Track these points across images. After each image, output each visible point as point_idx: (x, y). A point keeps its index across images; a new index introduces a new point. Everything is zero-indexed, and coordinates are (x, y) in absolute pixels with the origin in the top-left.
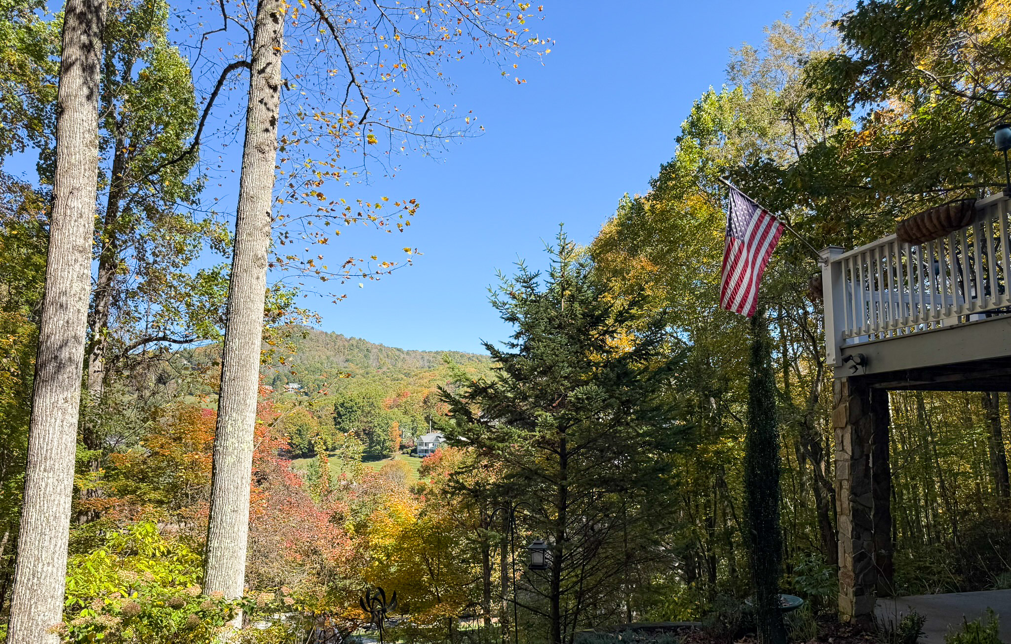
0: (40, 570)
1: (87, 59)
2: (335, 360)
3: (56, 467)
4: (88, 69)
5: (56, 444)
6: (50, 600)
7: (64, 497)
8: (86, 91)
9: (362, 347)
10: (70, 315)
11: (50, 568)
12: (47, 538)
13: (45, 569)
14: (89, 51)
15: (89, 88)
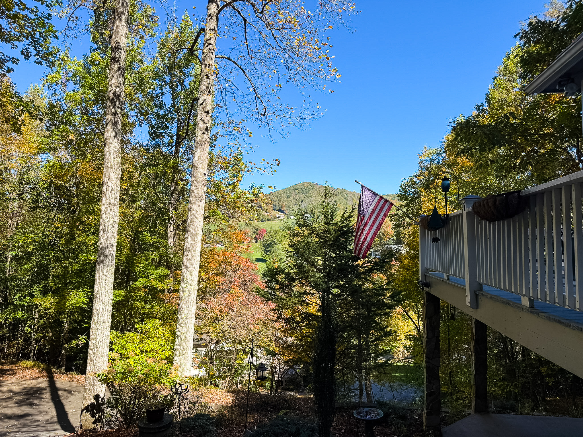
0: (97, 344)
1: (114, 119)
3: (103, 300)
4: (115, 124)
5: (103, 291)
6: (101, 357)
7: (107, 313)
8: (114, 134)
9: (343, 194)
10: (109, 234)
11: (101, 344)
12: (100, 331)
13: (99, 344)
14: (115, 116)
15: (115, 132)
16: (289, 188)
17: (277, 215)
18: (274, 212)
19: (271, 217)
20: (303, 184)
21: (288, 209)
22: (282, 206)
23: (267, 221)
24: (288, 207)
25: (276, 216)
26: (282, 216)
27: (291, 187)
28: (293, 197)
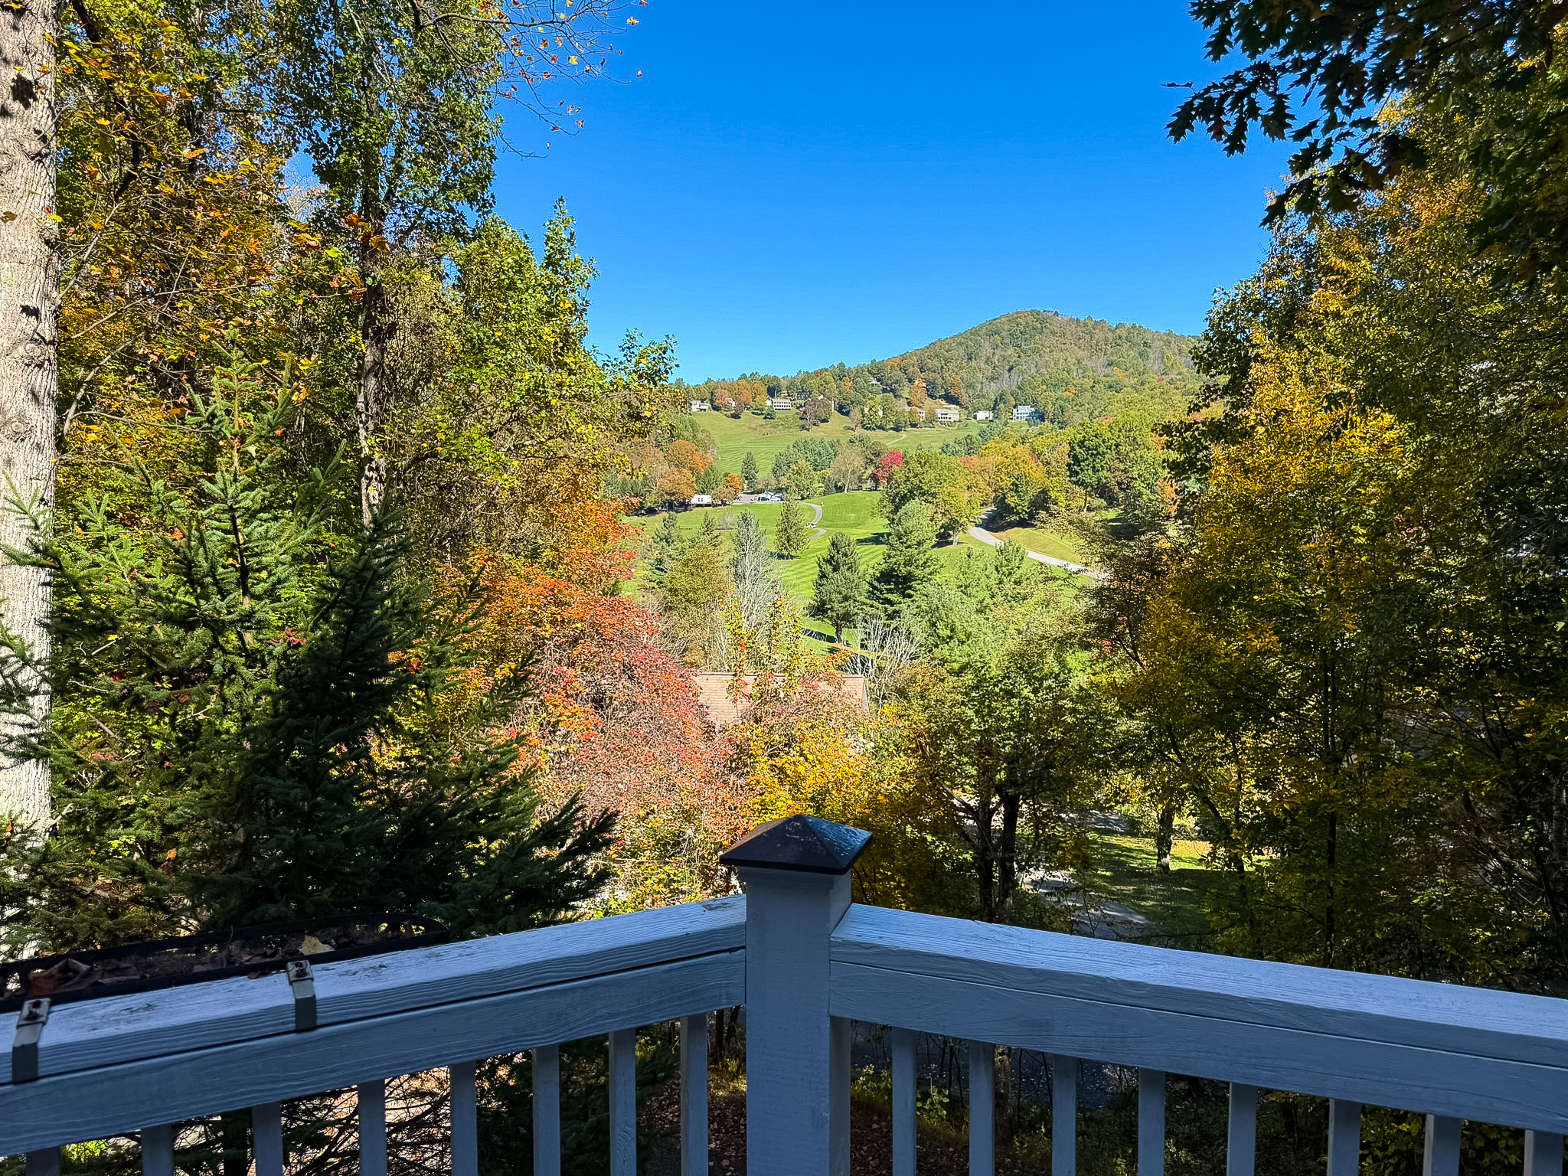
2: (1090, 364)
9: (1137, 340)
16: (975, 332)
17: (939, 412)
18: (929, 401)
19: (922, 415)
20: (1013, 319)
21: (971, 392)
22: (953, 385)
23: (909, 429)
24: (971, 386)
25: (935, 415)
26: (954, 413)
27: (981, 327)
28: (984, 358)
